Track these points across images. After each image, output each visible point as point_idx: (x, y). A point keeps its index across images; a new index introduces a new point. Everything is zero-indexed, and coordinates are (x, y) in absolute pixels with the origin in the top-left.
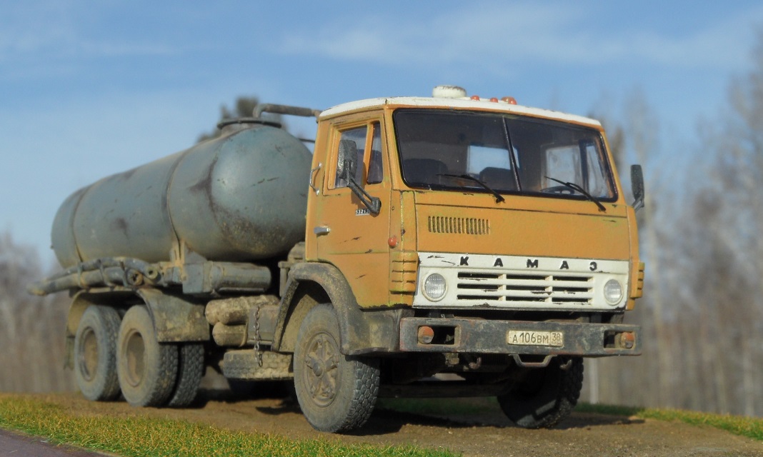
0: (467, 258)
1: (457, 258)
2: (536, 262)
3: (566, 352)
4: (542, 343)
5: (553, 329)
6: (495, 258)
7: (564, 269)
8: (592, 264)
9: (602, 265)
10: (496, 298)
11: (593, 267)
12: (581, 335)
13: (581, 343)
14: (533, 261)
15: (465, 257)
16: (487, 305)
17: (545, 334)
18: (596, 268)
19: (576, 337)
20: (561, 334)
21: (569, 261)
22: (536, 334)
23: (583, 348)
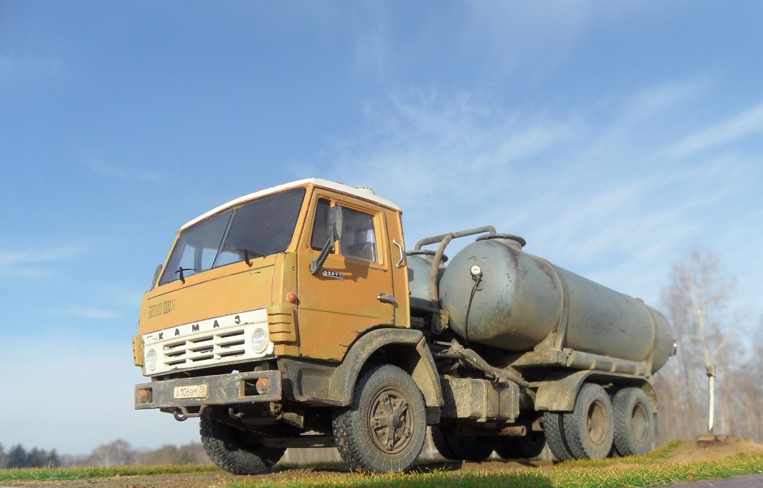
0: (162, 333)
1: (156, 335)
2: (197, 325)
3: (210, 402)
4: (193, 396)
5: (201, 383)
6: (174, 329)
7: (217, 327)
8: (236, 318)
9: (244, 317)
10: (184, 362)
11: (237, 320)
12: (220, 385)
13: (220, 393)
14: (195, 326)
15: (160, 332)
16: (176, 369)
17: (195, 387)
18: (239, 321)
19: (217, 387)
20: (205, 386)
21: (219, 320)
22: (191, 387)
23: (222, 397)
